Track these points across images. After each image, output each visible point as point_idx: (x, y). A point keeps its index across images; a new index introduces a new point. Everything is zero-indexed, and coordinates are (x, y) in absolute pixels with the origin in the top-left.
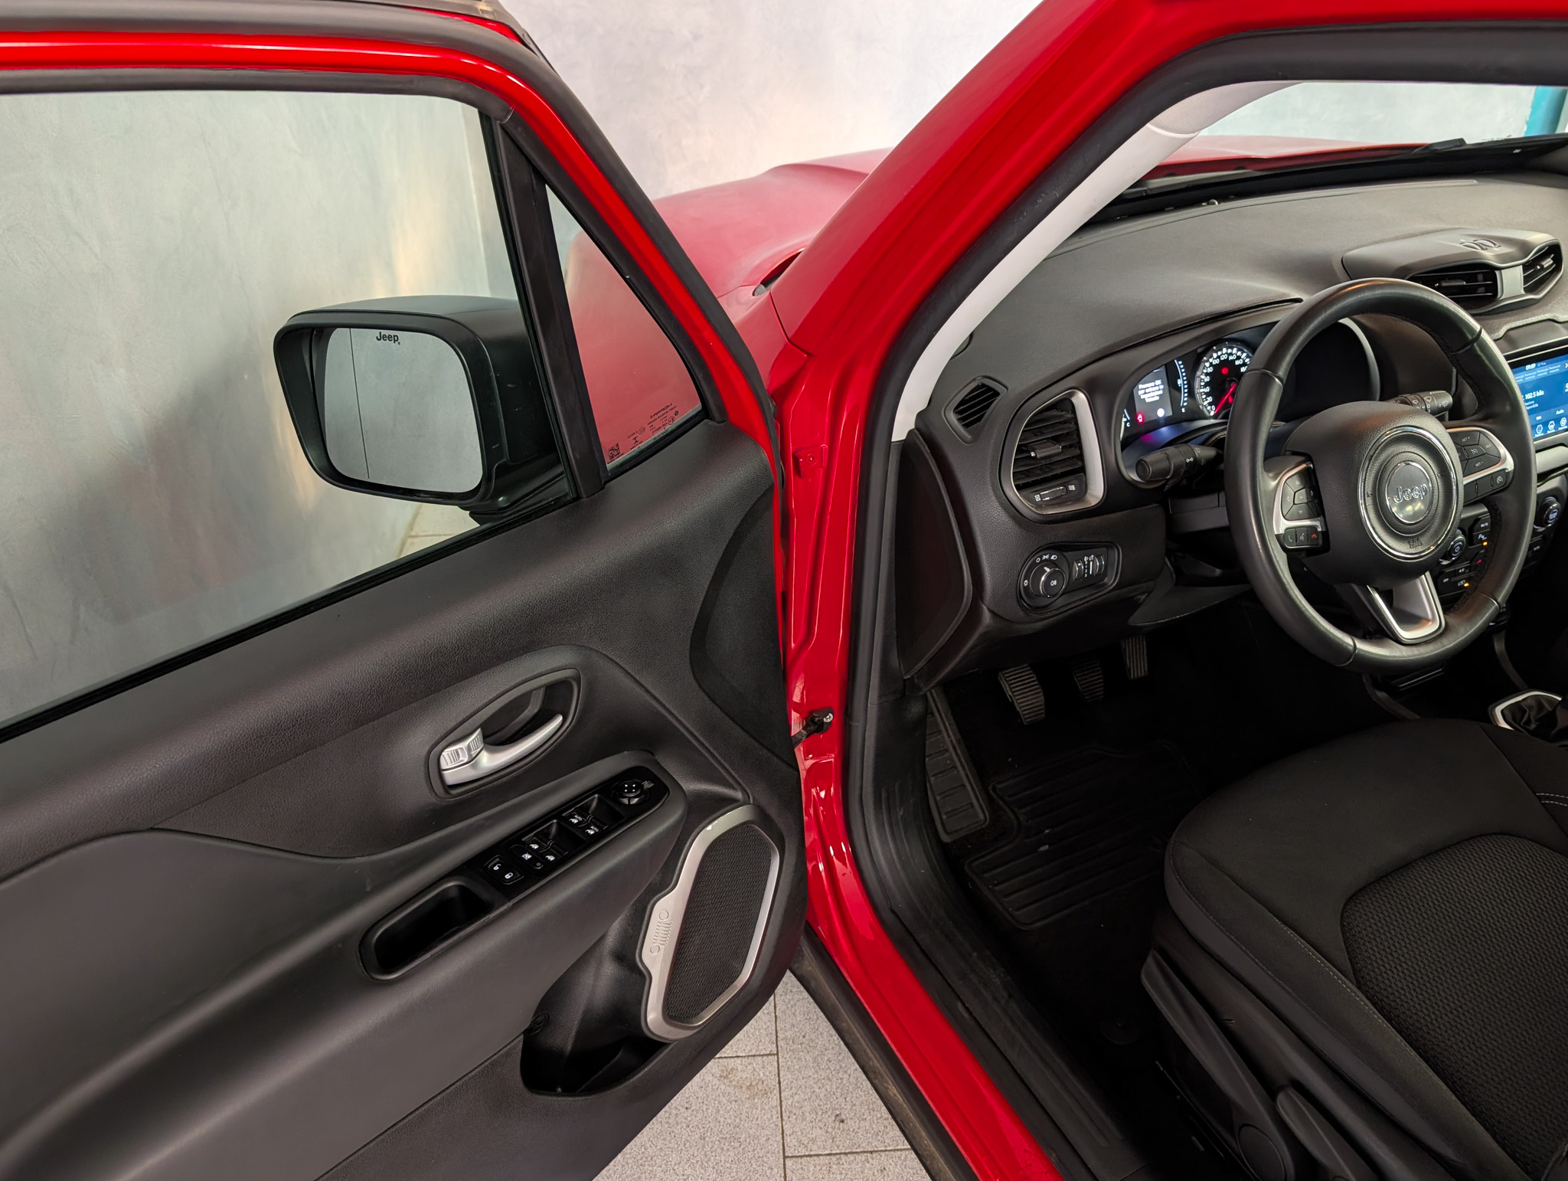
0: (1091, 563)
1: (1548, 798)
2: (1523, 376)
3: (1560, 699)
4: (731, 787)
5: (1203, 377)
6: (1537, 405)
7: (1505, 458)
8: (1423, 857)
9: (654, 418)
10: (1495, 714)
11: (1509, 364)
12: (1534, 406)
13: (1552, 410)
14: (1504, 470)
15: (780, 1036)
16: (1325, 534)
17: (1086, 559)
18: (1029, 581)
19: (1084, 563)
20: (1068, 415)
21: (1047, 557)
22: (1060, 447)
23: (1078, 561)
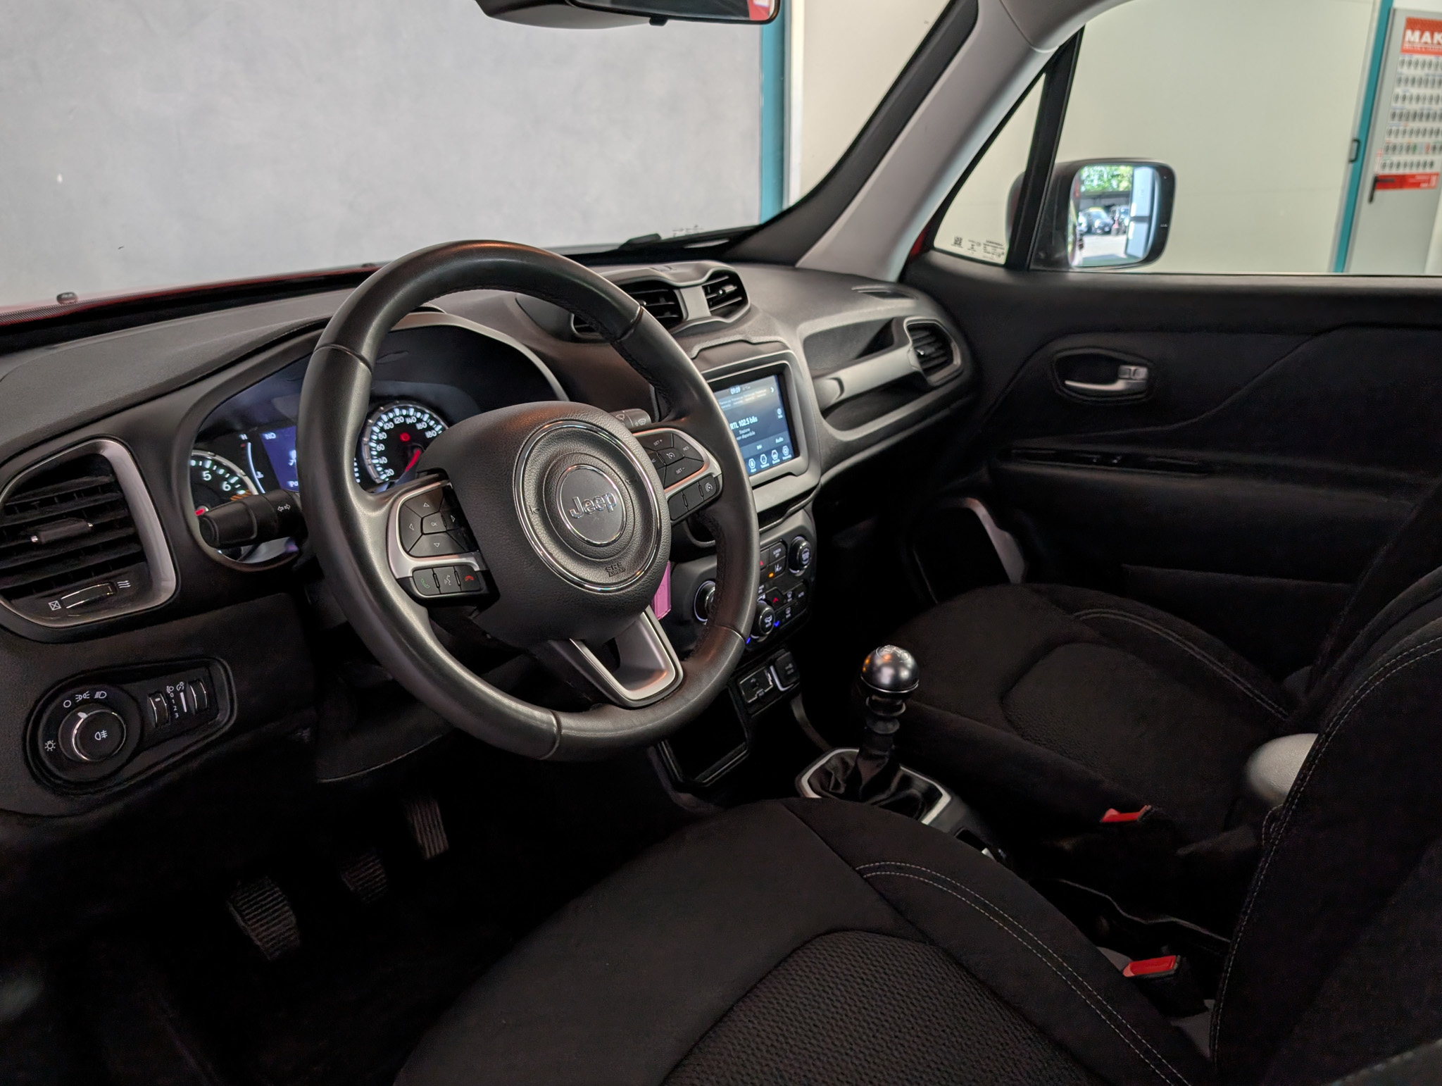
0: (181, 694)
1: (870, 870)
2: (730, 401)
3: (857, 751)
5: (373, 445)
6: (754, 433)
7: (709, 462)
8: (741, 999)
10: (803, 786)
11: (709, 384)
12: (751, 434)
13: (771, 438)
14: (710, 475)
16: (486, 574)
17: (169, 689)
18: (56, 741)
19: (167, 697)
20: (105, 479)
21: (86, 696)
22: (90, 525)
23: (154, 695)
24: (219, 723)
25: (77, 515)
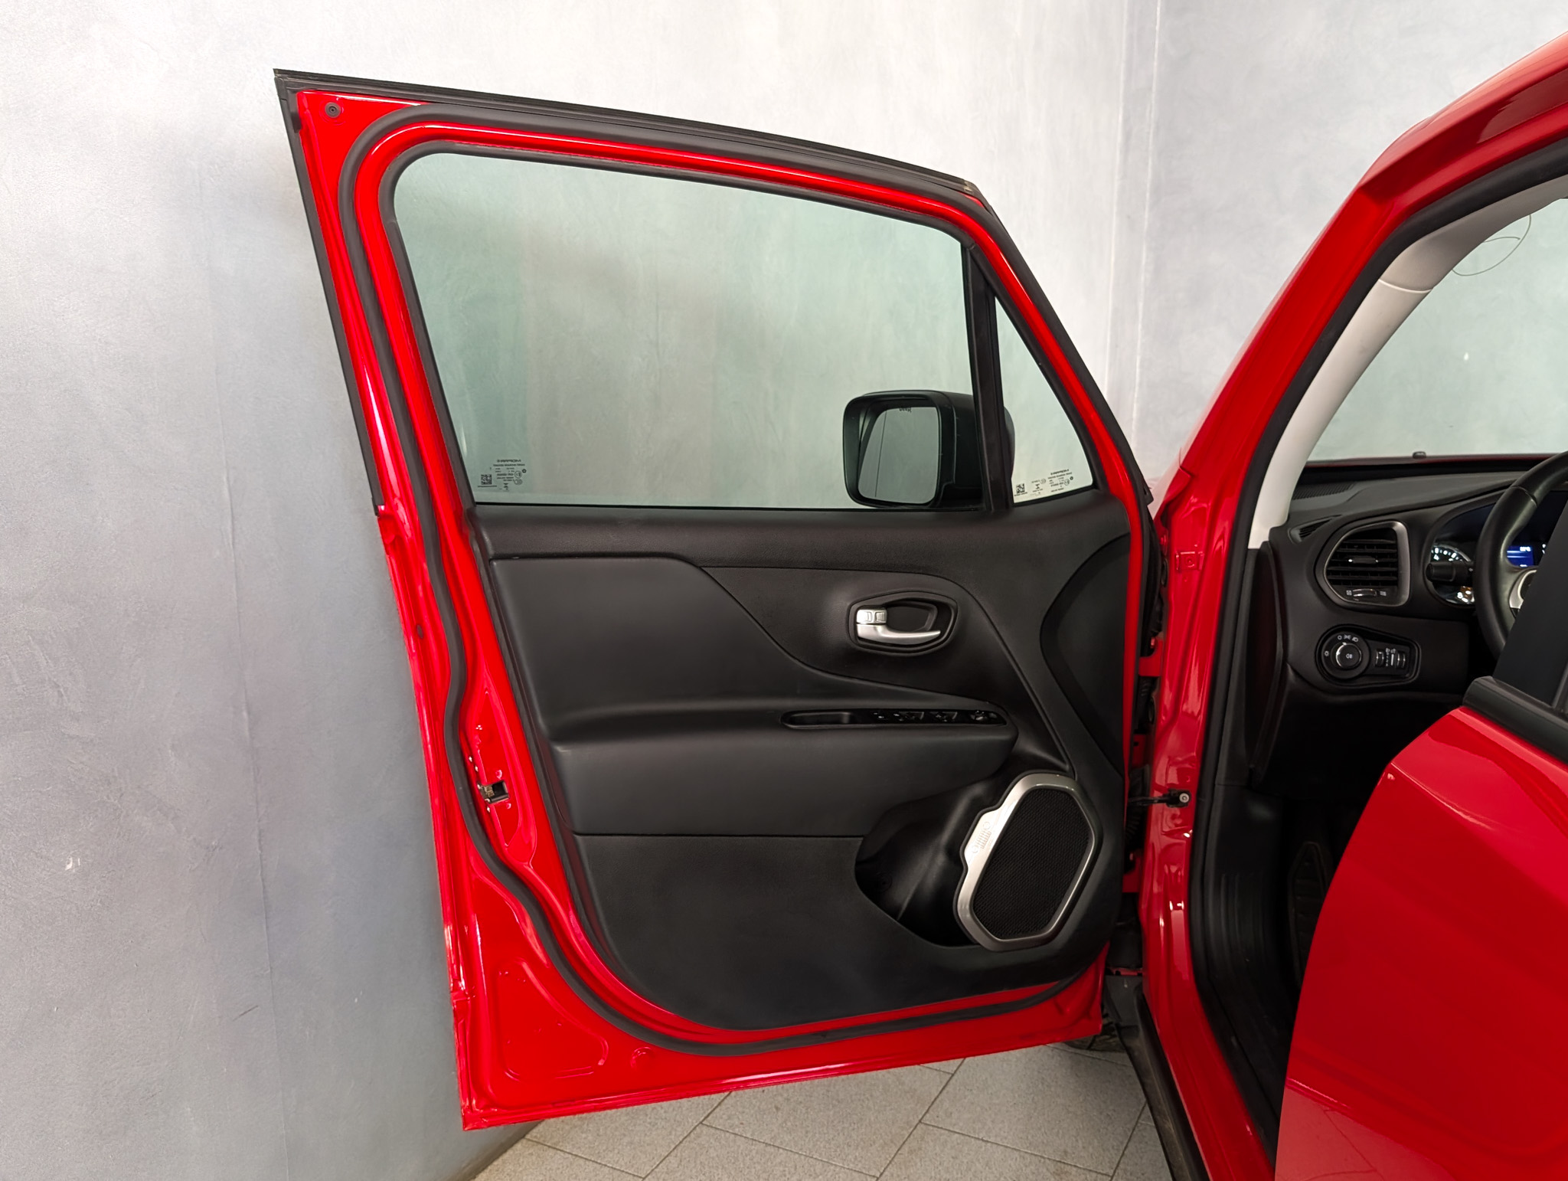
0: (1393, 656)
4: (1063, 761)
9: (1053, 475)
15: (1121, 1166)
17: (1387, 650)
18: (1330, 652)
19: (1385, 655)
20: (1392, 542)
21: (1349, 637)
22: (1377, 561)
23: (1379, 650)
24: (1405, 678)
25: (1373, 555)
